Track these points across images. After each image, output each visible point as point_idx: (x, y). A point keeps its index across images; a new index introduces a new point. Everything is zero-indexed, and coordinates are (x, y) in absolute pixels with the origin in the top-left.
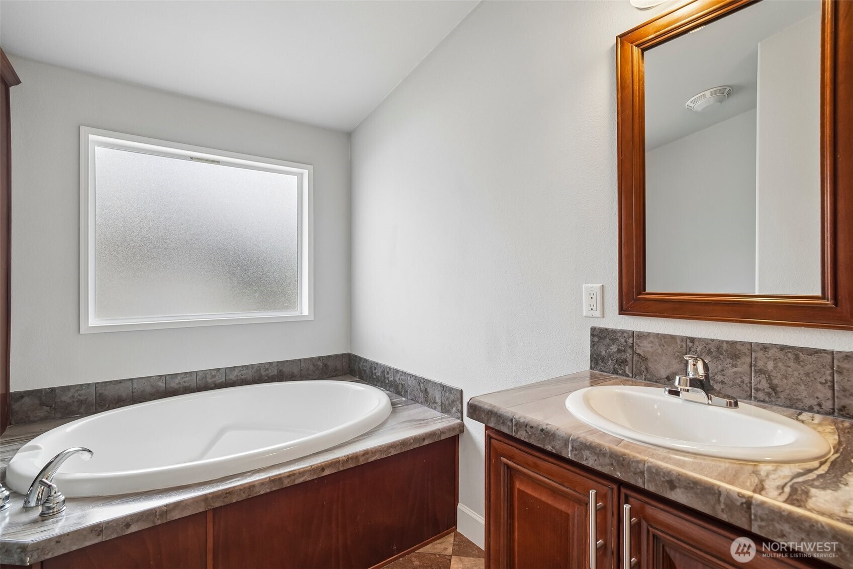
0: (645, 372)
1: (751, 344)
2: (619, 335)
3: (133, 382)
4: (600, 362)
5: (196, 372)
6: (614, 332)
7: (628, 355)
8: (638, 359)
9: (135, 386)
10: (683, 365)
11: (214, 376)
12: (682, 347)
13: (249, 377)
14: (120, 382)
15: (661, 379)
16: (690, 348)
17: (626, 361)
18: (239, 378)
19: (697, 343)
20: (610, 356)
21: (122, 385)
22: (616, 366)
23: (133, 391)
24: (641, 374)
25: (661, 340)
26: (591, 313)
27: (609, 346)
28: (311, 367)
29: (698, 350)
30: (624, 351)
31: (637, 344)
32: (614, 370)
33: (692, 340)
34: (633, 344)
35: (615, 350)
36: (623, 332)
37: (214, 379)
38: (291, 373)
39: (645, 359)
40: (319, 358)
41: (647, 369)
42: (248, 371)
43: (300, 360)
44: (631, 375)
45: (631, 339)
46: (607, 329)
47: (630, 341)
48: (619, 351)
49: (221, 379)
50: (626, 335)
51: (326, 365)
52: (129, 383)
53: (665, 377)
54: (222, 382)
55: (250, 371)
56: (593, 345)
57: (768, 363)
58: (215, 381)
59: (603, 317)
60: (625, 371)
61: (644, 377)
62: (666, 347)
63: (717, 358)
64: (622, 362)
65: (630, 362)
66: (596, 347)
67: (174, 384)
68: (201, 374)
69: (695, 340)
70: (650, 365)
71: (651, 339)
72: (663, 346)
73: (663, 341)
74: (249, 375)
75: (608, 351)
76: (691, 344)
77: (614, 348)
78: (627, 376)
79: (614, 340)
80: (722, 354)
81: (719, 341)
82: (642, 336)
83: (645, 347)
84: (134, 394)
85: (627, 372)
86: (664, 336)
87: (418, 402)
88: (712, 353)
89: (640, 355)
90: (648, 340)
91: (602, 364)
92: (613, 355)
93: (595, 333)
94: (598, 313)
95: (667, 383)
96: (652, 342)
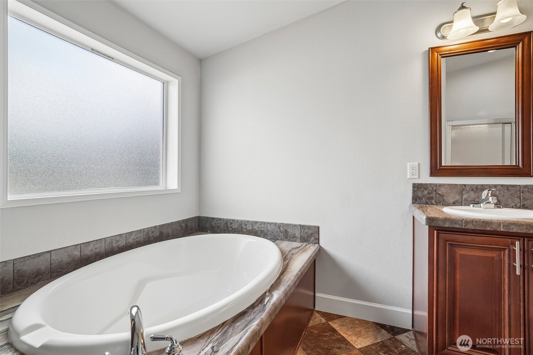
0: (443, 201)
1: (490, 185)
2: (429, 186)
3: (52, 254)
4: (418, 200)
5: (105, 238)
6: (426, 184)
7: (434, 195)
8: (438, 196)
9: (53, 257)
10: (461, 196)
11: (118, 241)
12: (460, 189)
13: (142, 240)
14: (39, 255)
15: (450, 203)
16: (464, 189)
17: (432, 197)
18: (135, 241)
19: (467, 187)
20: (424, 196)
21: (41, 258)
22: (427, 200)
23: (52, 263)
24: (440, 203)
25: (450, 187)
26: (413, 177)
27: (423, 191)
28: (179, 228)
29: (468, 189)
30: (432, 193)
31: (438, 189)
32: (426, 202)
33: (465, 185)
34: (436, 189)
35: (427, 193)
36: (431, 184)
37: (118, 244)
38: (167, 233)
39: (442, 196)
40: (183, 221)
41: (443, 200)
42: (141, 234)
43: (172, 223)
44: (435, 204)
45: (435, 187)
46: (422, 184)
47: (435, 188)
48: (429, 193)
49: (123, 243)
50: (432, 186)
51: (186, 226)
52: (48, 255)
53: (452, 202)
54: (124, 245)
55: (142, 235)
56: (414, 192)
57: (497, 192)
58: (119, 245)
59: (419, 178)
60: (432, 202)
61: (442, 204)
62: (453, 189)
63: (476, 192)
64: (431, 198)
65: (435, 198)
66: (415, 193)
67: (87, 251)
68: (108, 241)
69: (466, 185)
70: (445, 198)
71: (446, 186)
72: (451, 189)
73: (451, 187)
74: (141, 237)
75: (422, 194)
76: (464, 187)
77: (426, 192)
78: (433, 204)
79: (426, 189)
80: (478, 190)
81: (477, 185)
82: (440, 185)
83: (442, 191)
84: (52, 266)
85: (433, 203)
86: (452, 185)
87: (278, 240)
88: (474, 190)
89: (440, 194)
90: (444, 187)
91: (419, 201)
92: (425, 195)
93: (415, 186)
94: (417, 177)
95: (453, 205)
96: (446, 188)
